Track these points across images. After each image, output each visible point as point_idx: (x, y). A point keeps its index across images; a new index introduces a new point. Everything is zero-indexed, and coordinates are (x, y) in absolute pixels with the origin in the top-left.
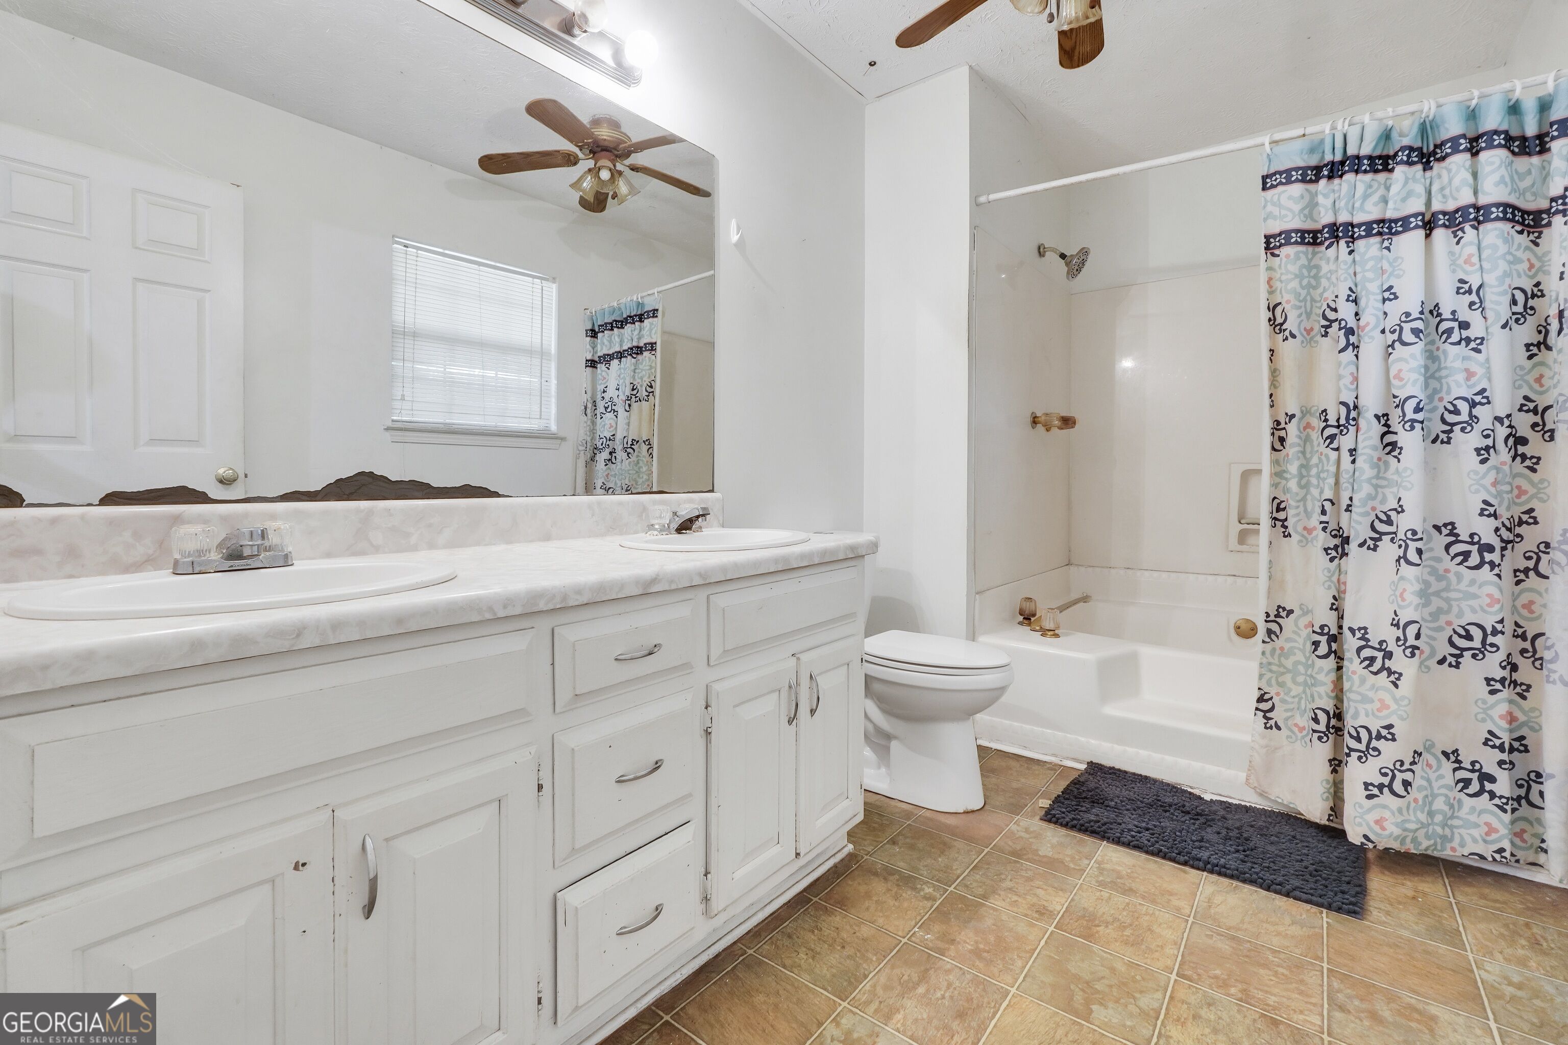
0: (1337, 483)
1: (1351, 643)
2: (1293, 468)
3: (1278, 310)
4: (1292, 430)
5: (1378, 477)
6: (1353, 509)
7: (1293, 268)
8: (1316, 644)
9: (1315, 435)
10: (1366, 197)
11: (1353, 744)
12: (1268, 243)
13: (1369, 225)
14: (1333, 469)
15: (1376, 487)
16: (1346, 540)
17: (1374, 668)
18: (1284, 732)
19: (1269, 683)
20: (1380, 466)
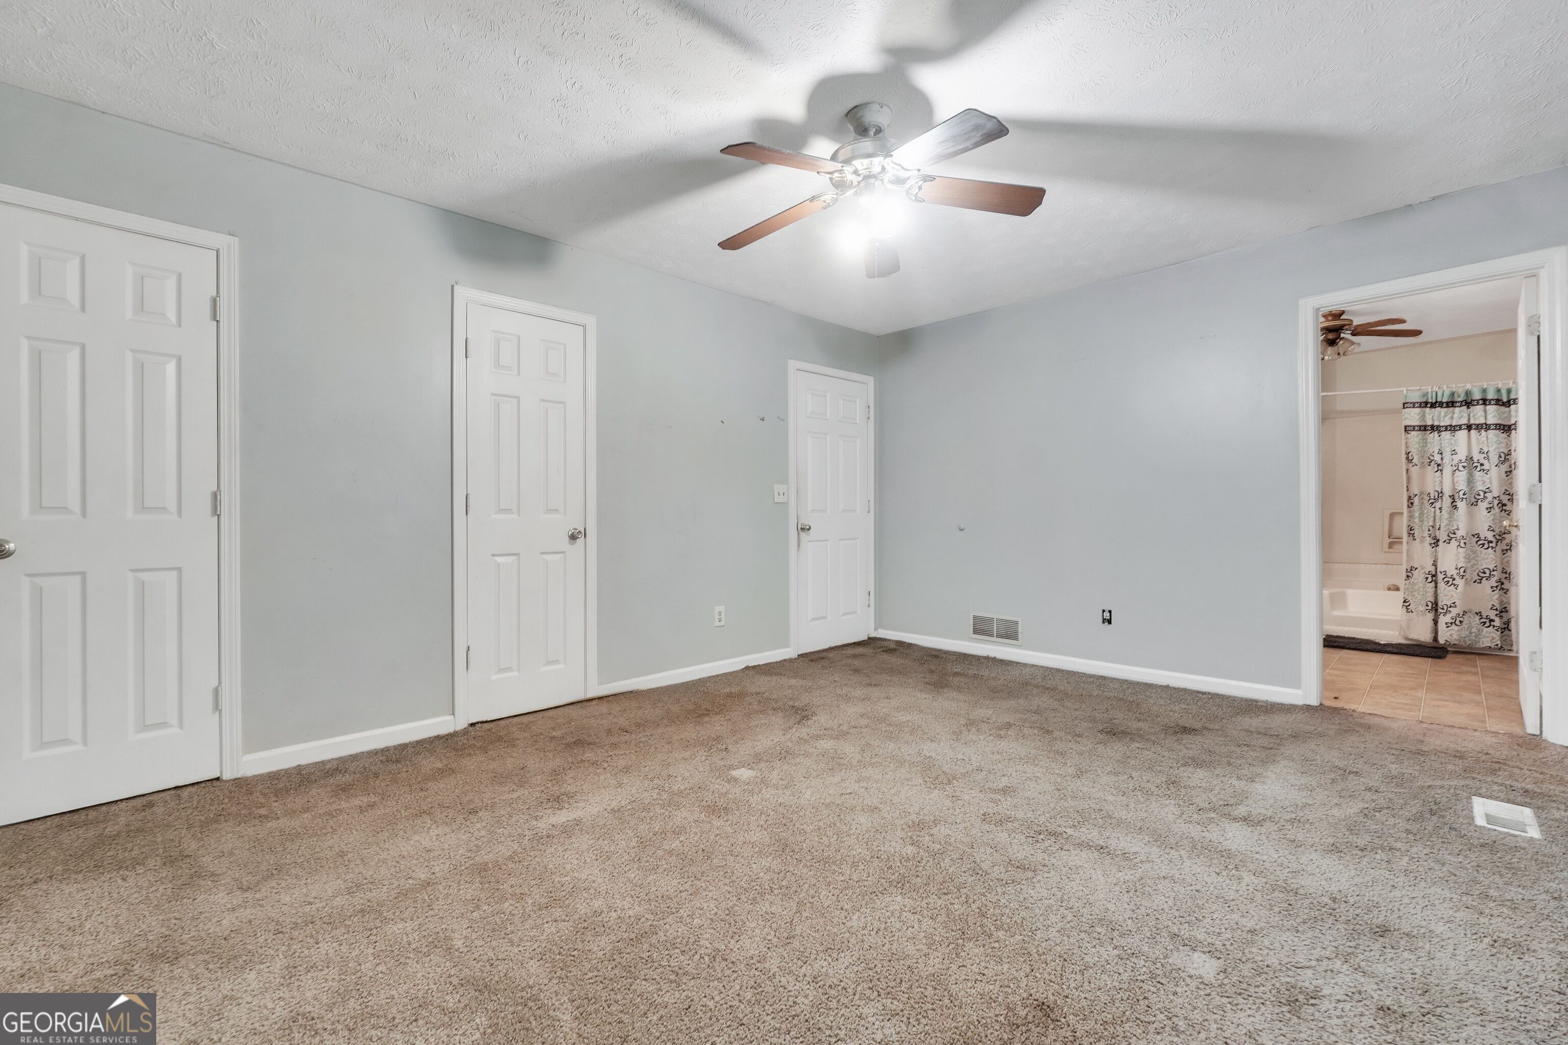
0: (1434, 520)
1: (1440, 577)
2: (1417, 514)
3: (1410, 454)
4: (1416, 501)
5: (1450, 517)
6: (1441, 529)
7: (1416, 440)
8: (1427, 578)
9: (1426, 502)
10: (1445, 416)
11: (1441, 611)
12: (1406, 428)
13: (1446, 427)
14: (1433, 515)
15: (1450, 521)
16: (1438, 541)
17: (1449, 584)
18: (1415, 613)
19: (1408, 595)
20: (1451, 514)
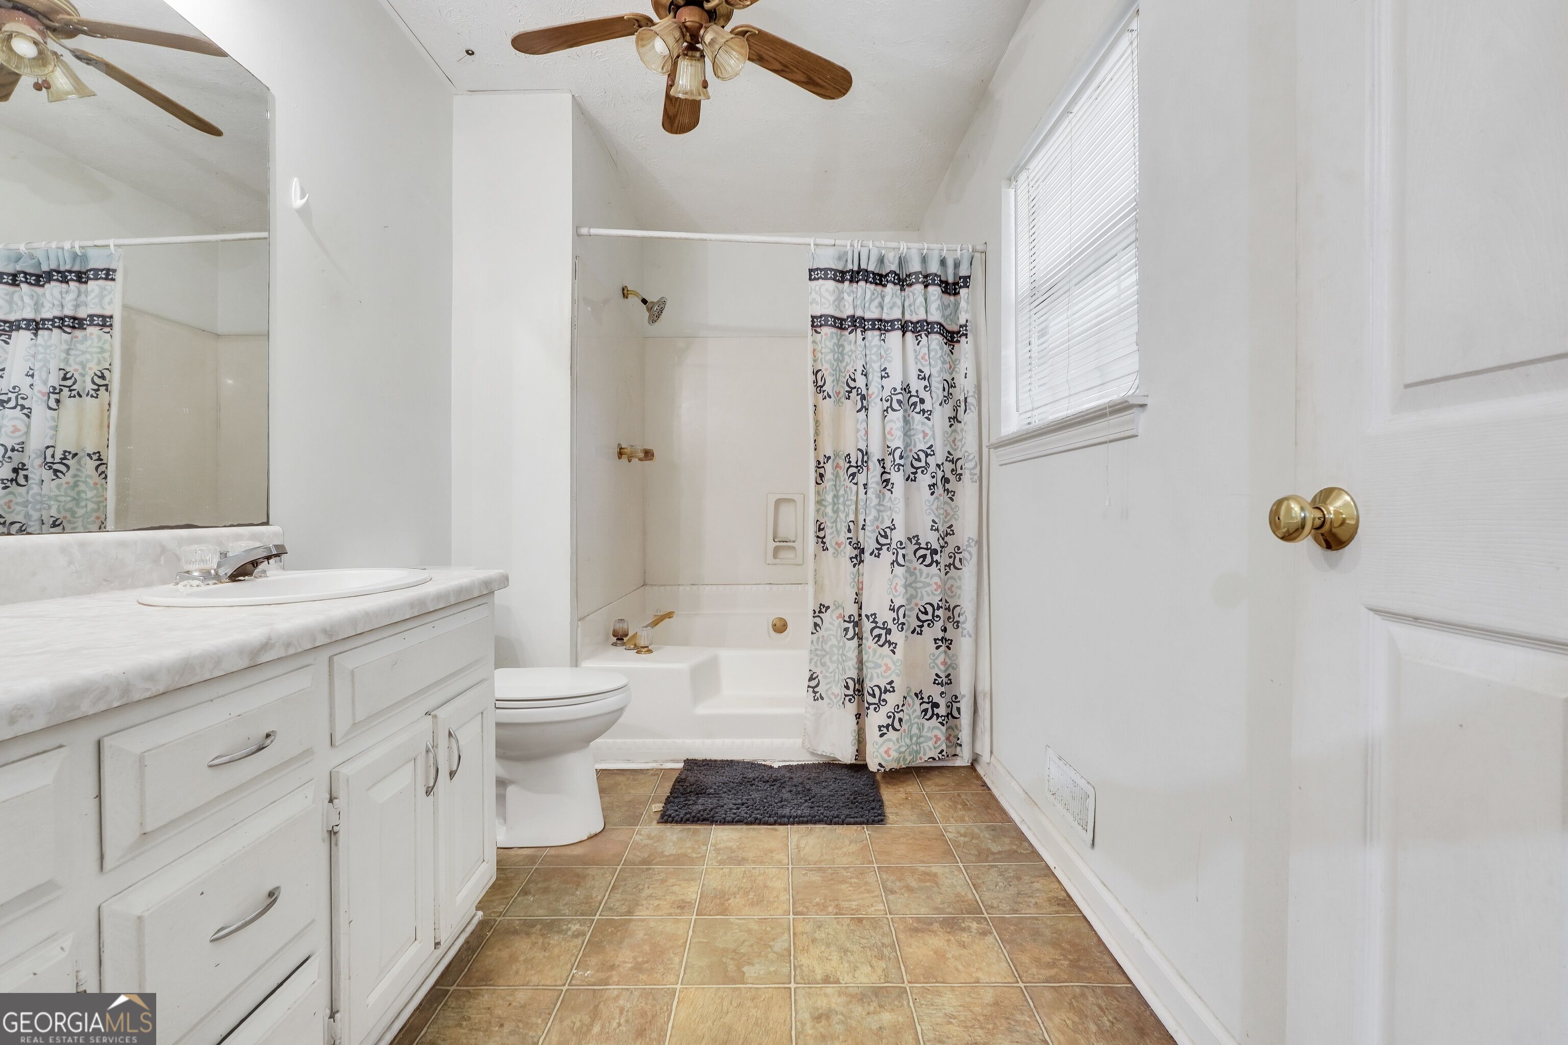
0: (856, 508)
1: (867, 625)
2: (829, 498)
3: (819, 375)
4: (829, 467)
5: (879, 504)
6: (866, 528)
7: (830, 344)
8: (846, 630)
9: (842, 473)
10: (871, 301)
11: (871, 700)
12: (813, 322)
13: (873, 321)
14: (854, 498)
15: (879, 511)
16: (862, 551)
17: (881, 643)
18: (826, 700)
19: (816, 666)
20: (880, 496)
